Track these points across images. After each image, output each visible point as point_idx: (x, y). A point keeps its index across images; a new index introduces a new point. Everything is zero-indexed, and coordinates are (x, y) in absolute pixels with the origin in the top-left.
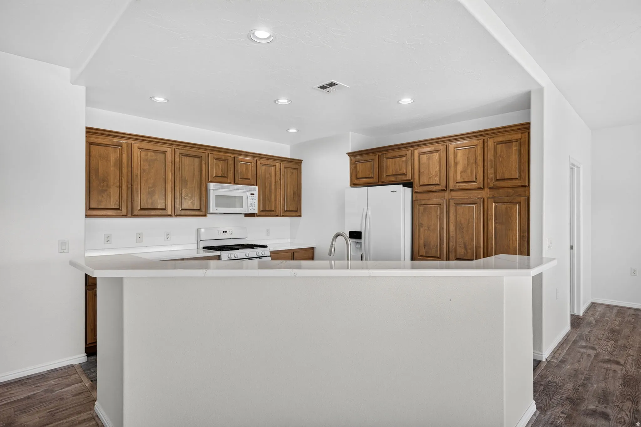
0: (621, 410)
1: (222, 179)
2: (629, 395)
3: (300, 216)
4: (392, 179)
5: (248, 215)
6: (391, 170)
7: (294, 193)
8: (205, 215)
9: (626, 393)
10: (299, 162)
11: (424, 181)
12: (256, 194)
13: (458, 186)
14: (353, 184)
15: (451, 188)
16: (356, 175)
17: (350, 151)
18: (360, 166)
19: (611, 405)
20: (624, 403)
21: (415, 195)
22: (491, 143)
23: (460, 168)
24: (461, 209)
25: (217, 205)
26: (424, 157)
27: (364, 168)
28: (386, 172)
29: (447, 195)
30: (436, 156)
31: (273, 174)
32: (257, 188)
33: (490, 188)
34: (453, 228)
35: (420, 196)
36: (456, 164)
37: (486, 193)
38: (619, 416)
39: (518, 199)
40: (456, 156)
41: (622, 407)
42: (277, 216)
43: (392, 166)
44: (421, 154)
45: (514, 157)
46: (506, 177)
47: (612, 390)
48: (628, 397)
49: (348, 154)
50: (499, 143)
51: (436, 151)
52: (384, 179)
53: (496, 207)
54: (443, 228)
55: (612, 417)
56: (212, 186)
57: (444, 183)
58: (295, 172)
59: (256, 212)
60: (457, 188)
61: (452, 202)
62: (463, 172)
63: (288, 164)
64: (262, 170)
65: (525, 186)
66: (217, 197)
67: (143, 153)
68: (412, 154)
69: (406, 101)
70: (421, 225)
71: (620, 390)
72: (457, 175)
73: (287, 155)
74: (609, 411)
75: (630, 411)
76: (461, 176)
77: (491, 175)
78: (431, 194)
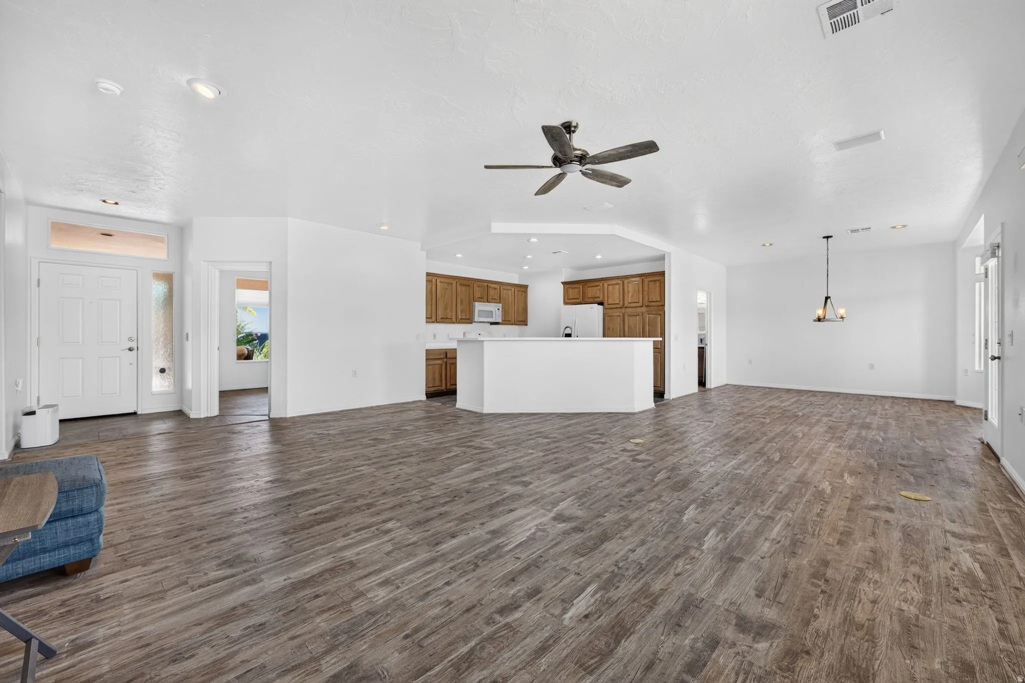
1: (481, 299)
3: (527, 325)
4: (591, 300)
5: (492, 324)
6: (590, 295)
7: (523, 309)
8: (471, 323)
10: (526, 287)
11: (610, 301)
12: (501, 309)
13: (629, 305)
14: (566, 303)
15: (626, 306)
16: (568, 297)
17: (563, 281)
18: (570, 291)
21: (605, 310)
22: (646, 281)
23: (630, 295)
24: (631, 318)
25: (479, 316)
26: (610, 287)
27: (573, 293)
28: (587, 296)
29: (623, 310)
30: (617, 287)
31: (510, 294)
32: (501, 305)
33: (646, 306)
34: (626, 329)
35: (608, 311)
36: (628, 292)
37: (644, 309)
39: (659, 312)
40: (628, 287)
42: (513, 324)
43: (591, 292)
44: (609, 285)
45: (658, 290)
46: (655, 300)
49: (562, 283)
50: (651, 281)
51: (618, 284)
52: (586, 300)
53: (649, 317)
56: (477, 304)
57: (622, 303)
58: (524, 294)
59: (500, 321)
61: (626, 314)
62: (632, 296)
63: (519, 289)
64: (504, 293)
65: (662, 305)
66: (479, 311)
67: (442, 284)
68: (603, 285)
69: (599, 257)
70: (609, 329)
72: (629, 299)
73: (517, 282)
76: (631, 299)
77: (646, 299)
78: (614, 310)
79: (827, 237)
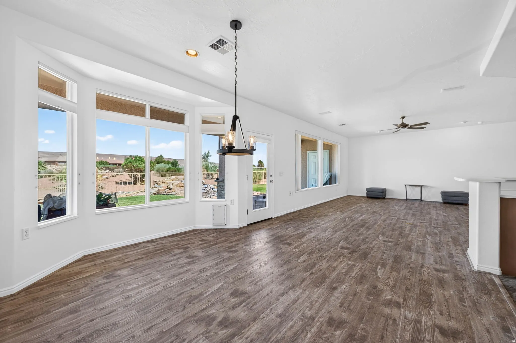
0: (429, 273)
2: (425, 285)
9: (427, 286)
19: (435, 277)
20: (428, 278)
38: (429, 270)
41: (428, 275)
47: (438, 289)
48: (425, 283)
55: (433, 270)
71: (432, 289)
74: (435, 272)
75: (424, 273)
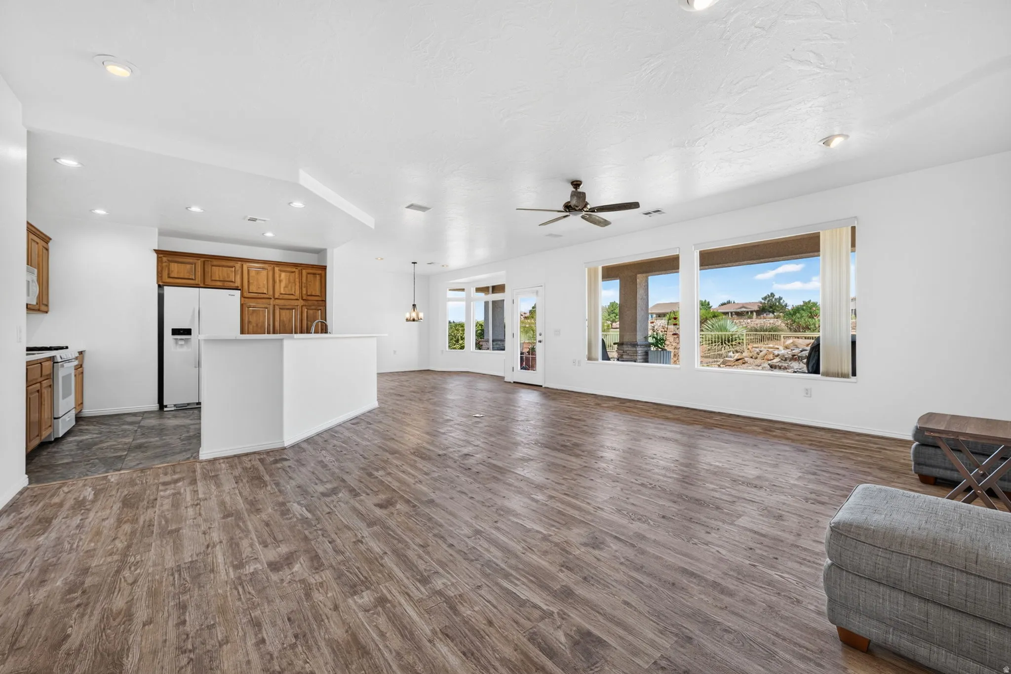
3: (47, 312)
4: (220, 284)
6: (217, 276)
11: (253, 288)
13: (281, 297)
14: (163, 282)
15: (276, 297)
16: (169, 274)
17: (156, 249)
21: (243, 299)
22: (304, 272)
23: (283, 284)
24: (284, 312)
26: (253, 271)
28: (211, 276)
29: (273, 301)
30: (264, 272)
33: (303, 300)
34: (278, 324)
35: (249, 299)
36: (280, 281)
37: (301, 303)
39: (320, 308)
40: (280, 276)
43: (219, 273)
44: (250, 268)
45: (317, 284)
46: (313, 294)
50: (308, 273)
51: (265, 269)
52: (208, 282)
53: (307, 312)
54: (270, 325)
57: (271, 293)
60: (281, 298)
61: (277, 307)
62: (286, 287)
65: (323, 301)
68: (241, 266)
72: (281, 289)
76: (284, 290)
77: (304, 292)
78: (259, 300)
79: (414, 263)
